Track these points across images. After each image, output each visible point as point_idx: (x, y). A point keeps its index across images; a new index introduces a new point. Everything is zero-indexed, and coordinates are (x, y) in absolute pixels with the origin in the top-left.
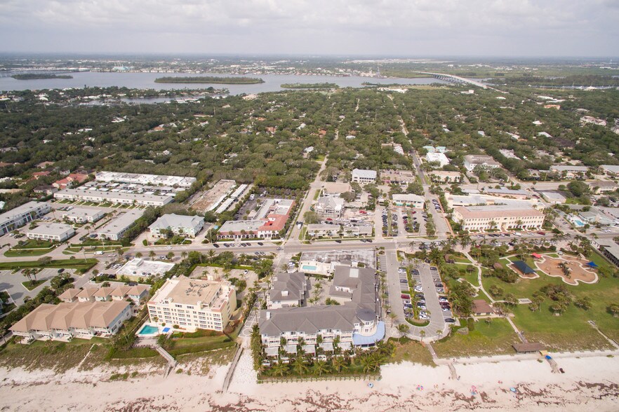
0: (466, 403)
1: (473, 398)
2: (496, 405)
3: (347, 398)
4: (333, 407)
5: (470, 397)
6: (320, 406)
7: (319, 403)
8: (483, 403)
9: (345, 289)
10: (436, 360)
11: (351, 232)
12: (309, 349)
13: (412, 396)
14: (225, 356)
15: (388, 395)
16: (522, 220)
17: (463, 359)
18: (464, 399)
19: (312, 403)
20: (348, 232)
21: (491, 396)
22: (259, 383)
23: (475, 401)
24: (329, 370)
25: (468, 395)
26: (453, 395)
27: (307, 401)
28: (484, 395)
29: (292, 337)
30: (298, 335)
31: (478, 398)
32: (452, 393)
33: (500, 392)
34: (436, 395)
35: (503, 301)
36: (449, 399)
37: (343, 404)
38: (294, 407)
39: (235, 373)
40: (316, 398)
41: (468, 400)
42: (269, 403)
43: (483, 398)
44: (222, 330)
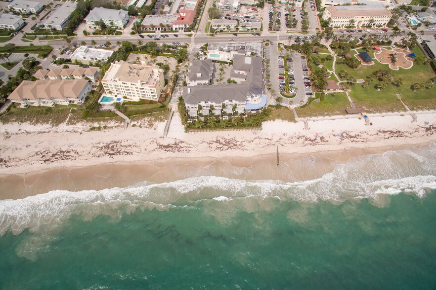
0: (311, 142)
1: (316, 139)
2: (328, 143)
3: (241, 140)
4: (233, 145)
5: (313, 139)
6: (224, 145)
7: (224, 143)
8: (321, 142)
9: (241, 72)
10: (297, 119)
11: (245, 26)
12: (217, 112)
13: (280, 139)
14: (162, 117)
15: (266, 139)
16: (375, 19)
17: (313, 118)
18: (310, 140)
19: (220, 143)
20: (243, 27)
21: (326, 139)
22: (186, 132)
23: (316, 141)
24: (229, 125)
25: (313, 138)
26: (304, 138)
27: (216, 142)
28: (322, 138)
29: (206, 105)
30: (210, 103)
31: (319, 140)
32: (303, 137)
33: (332, 137)
34: (294, 138)
35: (346, 81)
36: (301, 140)
37: (238, 143)
38: (209, 145)
39: (170, 127)
40: (222, 141)
41: (312, 141)
42: (193, 143)
43: (321, 140)
44: (157, 100)
